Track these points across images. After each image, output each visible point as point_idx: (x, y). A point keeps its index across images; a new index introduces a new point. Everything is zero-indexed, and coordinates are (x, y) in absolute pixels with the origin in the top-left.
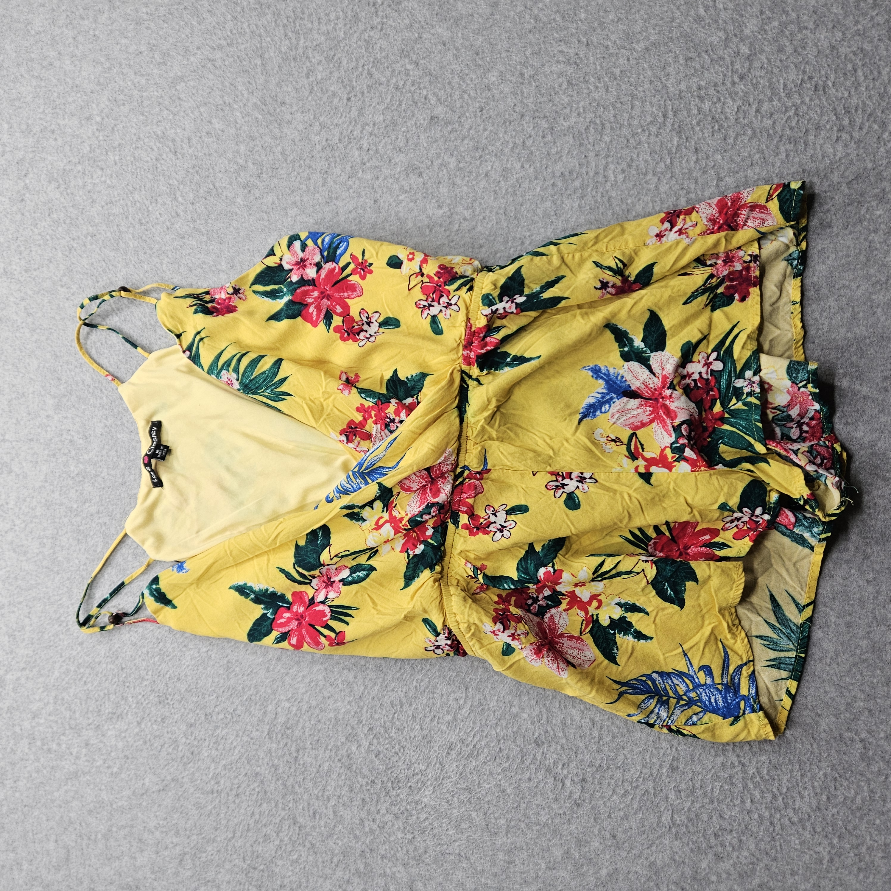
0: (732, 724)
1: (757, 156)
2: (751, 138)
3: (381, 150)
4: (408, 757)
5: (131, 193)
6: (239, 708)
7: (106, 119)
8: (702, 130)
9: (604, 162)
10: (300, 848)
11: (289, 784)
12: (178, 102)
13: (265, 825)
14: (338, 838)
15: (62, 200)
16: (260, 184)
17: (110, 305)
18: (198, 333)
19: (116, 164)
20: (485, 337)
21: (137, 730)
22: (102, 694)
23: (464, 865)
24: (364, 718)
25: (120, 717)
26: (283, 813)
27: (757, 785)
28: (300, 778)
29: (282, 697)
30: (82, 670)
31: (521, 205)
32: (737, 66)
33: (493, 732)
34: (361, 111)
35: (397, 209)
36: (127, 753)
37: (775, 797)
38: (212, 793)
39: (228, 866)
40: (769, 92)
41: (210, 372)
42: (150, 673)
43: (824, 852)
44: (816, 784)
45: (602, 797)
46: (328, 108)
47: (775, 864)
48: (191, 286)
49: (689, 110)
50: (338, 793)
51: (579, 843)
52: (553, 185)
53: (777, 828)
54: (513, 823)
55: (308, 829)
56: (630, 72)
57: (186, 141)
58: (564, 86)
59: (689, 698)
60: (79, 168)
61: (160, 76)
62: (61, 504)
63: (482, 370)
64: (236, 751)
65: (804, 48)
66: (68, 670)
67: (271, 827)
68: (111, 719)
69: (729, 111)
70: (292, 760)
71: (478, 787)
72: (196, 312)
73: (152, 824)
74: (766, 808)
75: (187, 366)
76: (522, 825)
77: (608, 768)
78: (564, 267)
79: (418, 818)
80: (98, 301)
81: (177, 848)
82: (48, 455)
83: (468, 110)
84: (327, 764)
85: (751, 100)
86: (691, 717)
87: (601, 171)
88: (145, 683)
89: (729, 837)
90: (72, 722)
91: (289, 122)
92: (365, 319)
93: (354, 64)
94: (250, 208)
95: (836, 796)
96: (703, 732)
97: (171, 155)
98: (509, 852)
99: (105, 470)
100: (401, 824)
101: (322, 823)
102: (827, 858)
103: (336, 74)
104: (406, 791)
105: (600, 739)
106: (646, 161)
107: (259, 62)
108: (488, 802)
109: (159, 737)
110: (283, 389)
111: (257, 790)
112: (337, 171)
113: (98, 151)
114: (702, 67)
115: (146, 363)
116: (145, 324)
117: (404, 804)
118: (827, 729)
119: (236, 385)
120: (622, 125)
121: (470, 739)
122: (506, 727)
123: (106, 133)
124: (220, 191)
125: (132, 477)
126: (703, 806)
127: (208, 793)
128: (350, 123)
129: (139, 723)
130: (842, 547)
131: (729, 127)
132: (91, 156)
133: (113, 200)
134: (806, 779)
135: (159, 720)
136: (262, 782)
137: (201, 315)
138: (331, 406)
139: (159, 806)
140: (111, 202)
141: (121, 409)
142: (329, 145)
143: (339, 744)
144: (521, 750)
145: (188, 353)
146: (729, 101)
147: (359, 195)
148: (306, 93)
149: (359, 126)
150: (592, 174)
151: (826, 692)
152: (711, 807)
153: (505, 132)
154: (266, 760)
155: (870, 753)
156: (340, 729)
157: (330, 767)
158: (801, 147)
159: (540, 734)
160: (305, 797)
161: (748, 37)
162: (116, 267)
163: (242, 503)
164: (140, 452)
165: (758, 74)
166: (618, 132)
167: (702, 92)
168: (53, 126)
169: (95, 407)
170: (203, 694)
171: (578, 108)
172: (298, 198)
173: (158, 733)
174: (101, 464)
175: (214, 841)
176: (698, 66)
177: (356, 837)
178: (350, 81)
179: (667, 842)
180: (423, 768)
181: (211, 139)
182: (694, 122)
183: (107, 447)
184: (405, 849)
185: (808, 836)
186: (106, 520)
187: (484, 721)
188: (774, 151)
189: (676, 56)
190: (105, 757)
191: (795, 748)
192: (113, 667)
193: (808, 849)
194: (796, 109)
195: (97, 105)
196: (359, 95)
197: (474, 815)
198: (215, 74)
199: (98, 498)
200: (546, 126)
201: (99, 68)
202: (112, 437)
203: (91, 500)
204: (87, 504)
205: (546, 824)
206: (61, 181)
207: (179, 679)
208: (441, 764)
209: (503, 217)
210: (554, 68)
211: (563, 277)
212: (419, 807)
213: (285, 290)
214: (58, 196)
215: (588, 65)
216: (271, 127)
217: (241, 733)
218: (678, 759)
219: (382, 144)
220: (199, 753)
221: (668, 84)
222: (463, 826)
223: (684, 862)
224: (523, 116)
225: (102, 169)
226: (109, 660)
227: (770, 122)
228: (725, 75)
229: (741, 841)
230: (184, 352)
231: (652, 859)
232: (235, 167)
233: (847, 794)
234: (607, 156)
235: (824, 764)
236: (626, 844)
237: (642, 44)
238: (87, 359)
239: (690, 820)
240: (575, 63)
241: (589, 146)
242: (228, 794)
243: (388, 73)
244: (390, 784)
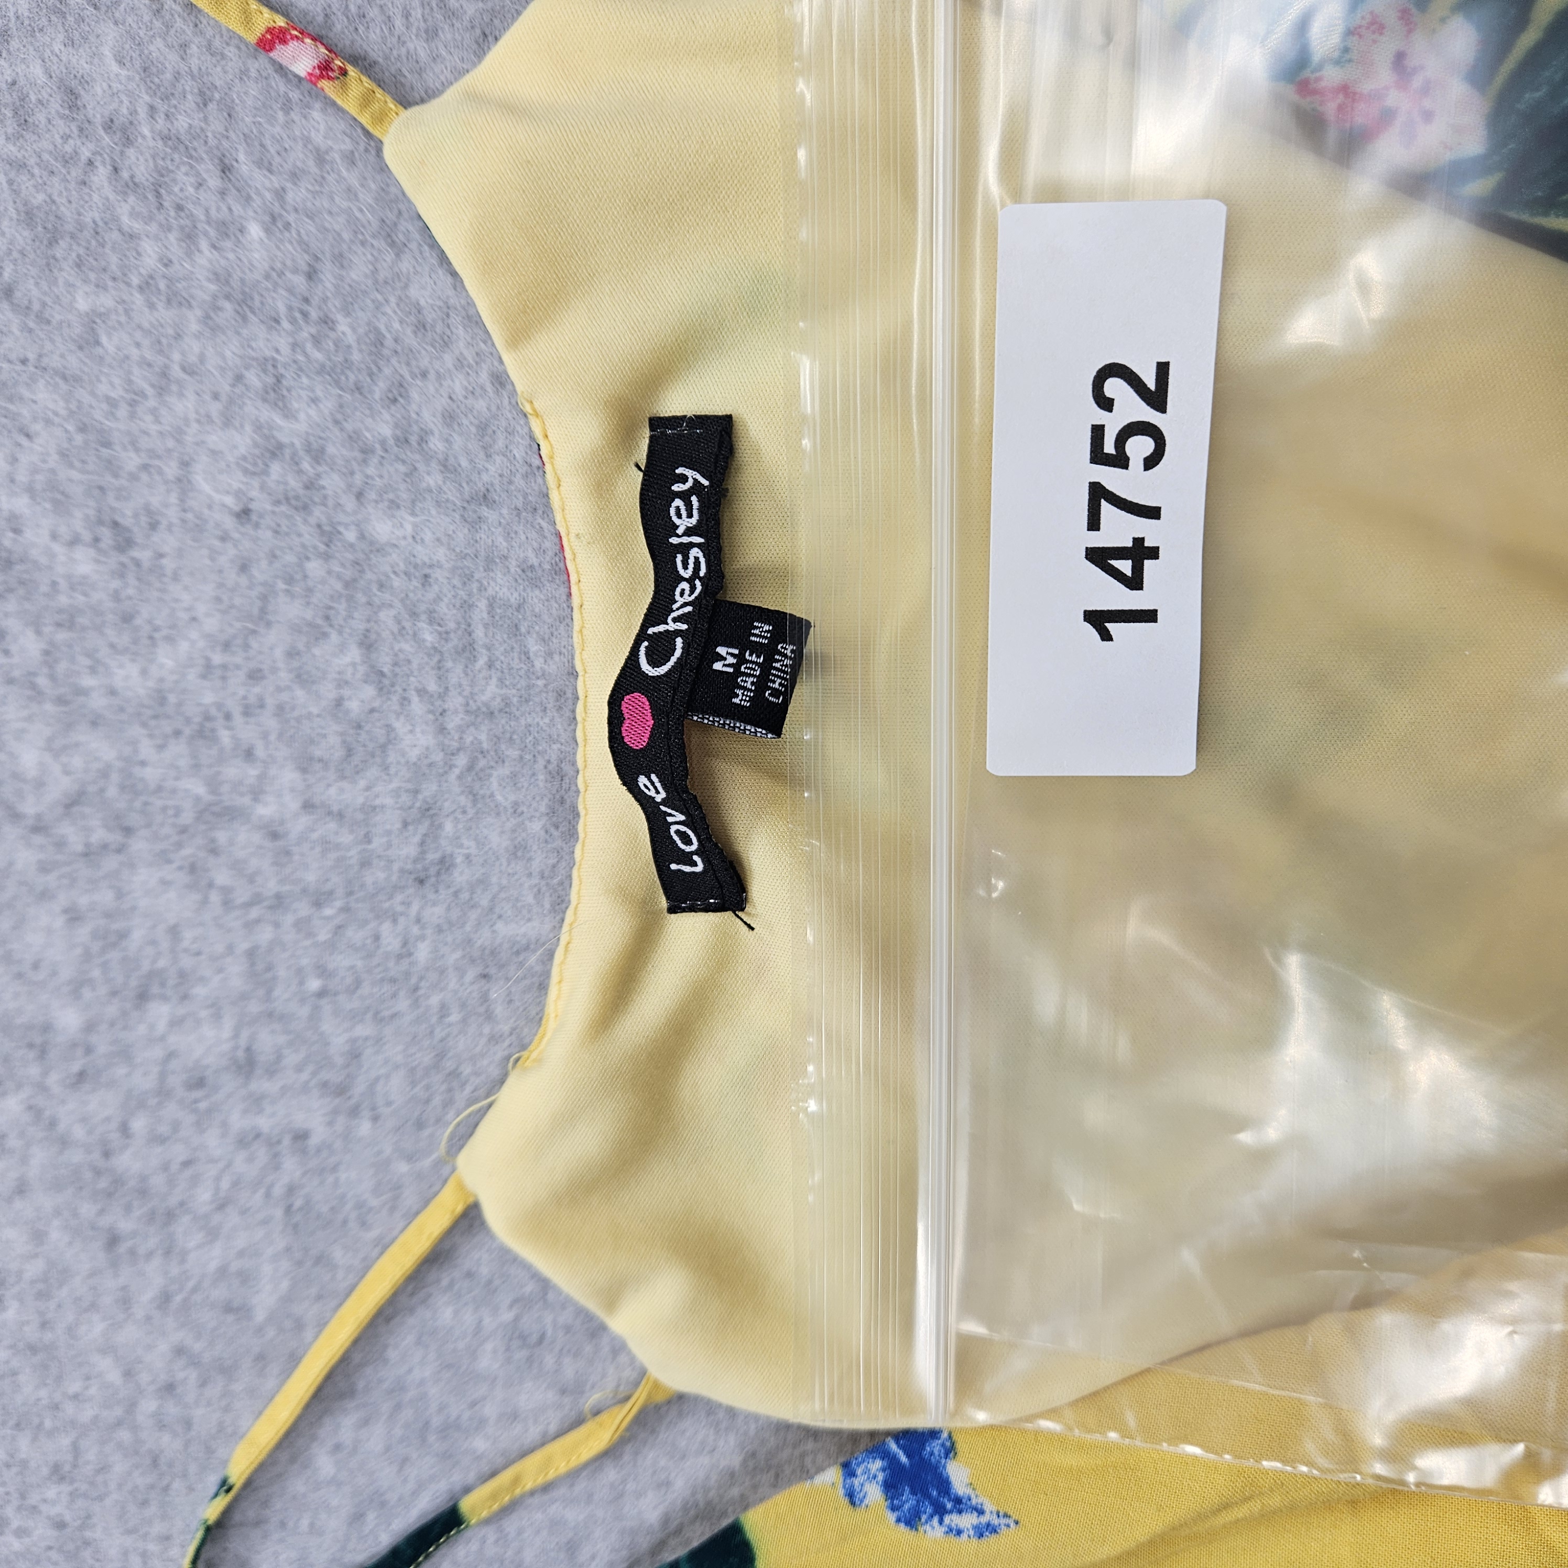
99: (288, 776)
169: (176, 299)
174: (247, 732)
199: (236, 968)
202: (329, 534)
204: (160, 1011)
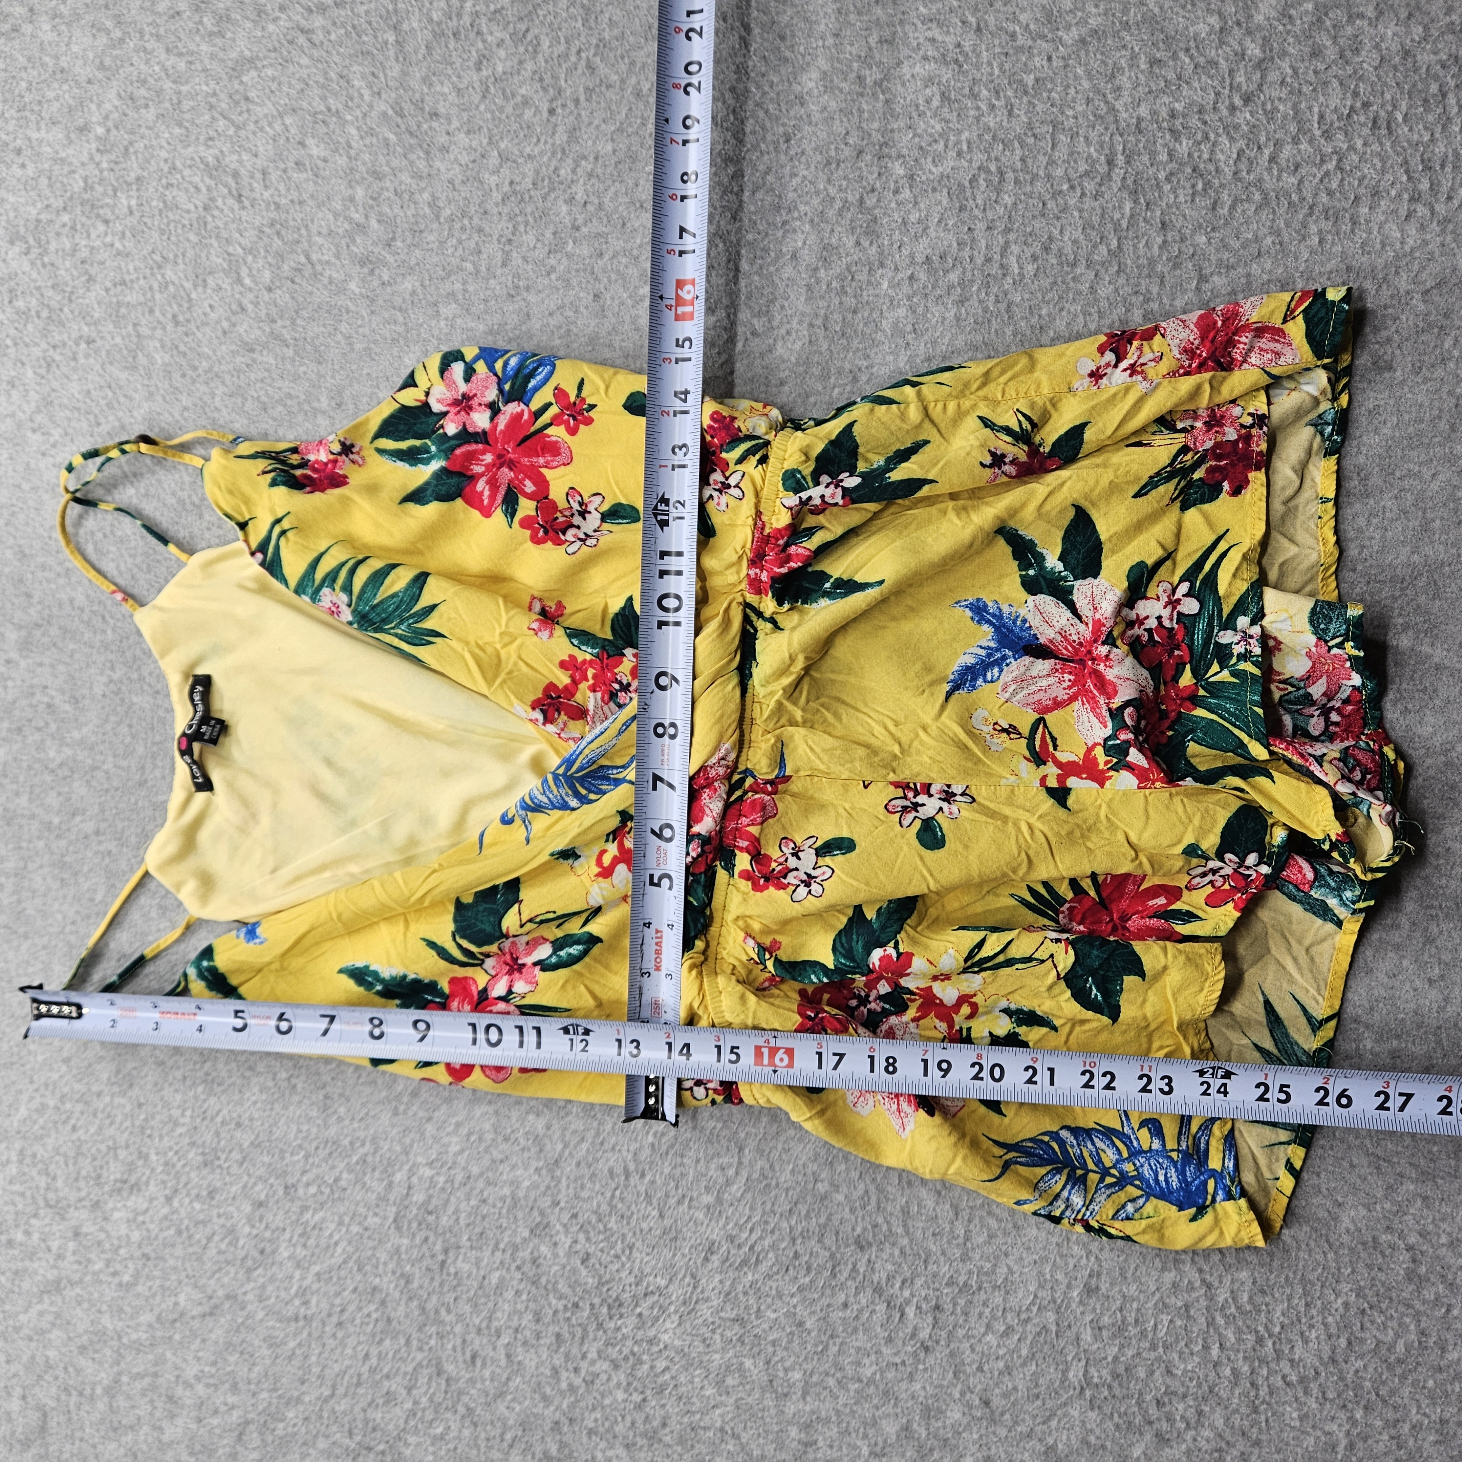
0: (1194, 1219)
1: (1269, 240)
2: (1259, 208)
3: (608, 205)
4: (637, 1265)
5: (160, 267)
6: (345, 1175)
7: (114, 132)
8: (1174, 190)
9: (1001, 241)
10: (448, 1415)
11: (430, 1306)
12: (244, 105)
13: (387, 1377)
14: (513, 1400)
15: (34, 275)
16: (390, 259)
17: (120, 467)
18: (278, 521)
19: (131, 213)
20: (787, 545)
21: (165, 1210)
22: (103, 1148)
23: (730, 1447)
24: (562, 1198)
25: (135, 1188)
26: (419, 1356)
27: (1230, 1320)
28: (449, 1298)
29: (419, 1159)
30: (68, 1106)
31: (855, 312)
32: (1240, 78)
33: (785, 1225)
34: (573, 133)
35: (634, 312)
36: (148, 1250)
37: (1260, 1341)
38: (296, 1319)
39: (322, 1444)
40: (1293, 128)
41: (299, 590)
42: (188, 1113)
43: (1338, 1431)
44: (1330, 1319)
45: (968, 1337)
46: (515, 126)
47: (1256, 1451)
48: (265, 436)
49: (1153, 154)
50: (515, 1323)
51: (927, 1413)
52: (911, 278)
53: (1263, 1392)
54: (815, 1379)
55: (461, 1384)
56: (1052, 81)
57: (258, 176)
58: (936, 103)
59: (1121, 1172)
60: (65, 218)
61: (213, 56)
62: (33, 817)
63: (780, 603)
64: (339, 1250)
65: (1357, 51)
66: (43, 1107)
67: (399, 1379)
68: (119, 1191)
69: (1222, 157)
70: (436, 1267)
71: (758, 1317)
72: (274, 483)
73: (190, 1372)
74: (1245, 1358)
75: (257, 579)
76: (831, 1382)
77: (980, 1288)
78: (927, 425)
79: (652, 1367)
80: (99, 460)
81: (235, 1413)
82: (9, 730)
83: (764, 139)
84: (497, 1274)
85: (1263, 139)
86: (1124, 1206)
87: (997, 257)
88: (179, 1130)
89: (1181, 1407)
90: (51, 1196)
91: (445, 149)
92: (576, 506)
93: (562, 48)
94: (373, 301)
95: (1362, 1341)
96: (1144, 1232)
97: (231, 201)
98: (807, 1427)
100: (622, 1377)
101: (487, 1373)
102: (1343, 1443)
103: (529, 66)
104: (632, 1321)
105: (967, 1239)
106: (1075, 242)
107: (391, 38)
108: (774, 1343)
109: (204, 1223)
110: (429, 623)
111: (374, 1316)
112: (529, 239)
113: (99, 189)
114: (1179, 78)
115: (183, 572)
116: (181, 502)
117: (629, 1343)
118: (1352, 1228)
119: (347, 615)
120: (1035, 177)
121: (745, 1235)
122: (808, 1216)
123: (113, 157)
124: (319, 268)
125: (158, 773)
126: (1139, 1354)
127: (289, 1320)
128: (554, 153)
129: (169, 1199)
130: (1389, 921)
131: (1222, 185)
132: (86, 196)
133: (127, 278)
134: (1314, 1312)
135: (204, 1193)
136: (383, 1303)
137: (282, 490)
138: (514, 657)
139: (204, 1341)
140: (123, 283)
141: (138, 652)
142: (515, 193)
143: (518, 1240)
144: (832, 1256)
145: (260, 556)
146: (1224, 139)
147: (568, 285)
148: (476, 98)
149: (569, 161)
150: (979, 261)
151: (1352, 1166)
152: (1153, 1355)
153: (829, 181)
154: (391, 1266)
155: (1423, 1270)
156: (520, 1215)
157: (502, 1279)
158: (1346, 227)
159: (865, 1229)
160: (458, 1329)
161: (1259, 28)
162: (131, 399)
163: (353, 823)
164: (172, 728)
165: (1275, 94)
166: (1028, 189)
167: (1178, 123)
168: (19, 142)
169: (92, 647)
170: (282, 1151)
171: (958, 143)
172: (458, 286)
173: (201, 1217)
174: (102, 748)
175: (299, 1401)
176: (1171, 76)
177: (545, 1398)
178: (555, 78)
179: (1075, 1414)
180: (663, 1283)
181: (304, 176)
182: (1162, 175)
183: (113, 718)
184: (628, 1419)
185: (1314, 1405)
186: (112, 846)
187: (769, 1206)
188: (1298, 232)
189: (1134, 57)
190: (109, 1256)
191: (1297, 1258)
192: (123, 1101)
193: (1314, 1427)
194: (1340, 160)
195: (99, 106)
196: (571, 105)
197: (748, 1363)
198: (311, 57)
199: (96, 807)
200: (901, 172)
201: (103, 40)
202: (123, 700)
203: (84, 811)
204: (78, 819)
205: (871, 1381)
206: (31, 241)
207: (238, 1125)
208: (693, 1276)
209: (821, 332)
210: (918, 69)
211: (926, 442)
212: (655, 1349)
213: (433, 449)
214: (26, 267)
215: (978, 67)
216: (412, 157)
217: (347, 1220)
218: (1099, 1275)
219: (610, 194)
220: (274, 1252)
221: (1119, 105)
222: (730, 1381)
223: (1103, 1447)
224: (860, 152)
225: (106, 222)
226: (116, 1089)
227: (1293, 180)
228: (1218, 94)
229: (1200, 1413)
230: (253, 554)
231: (1050, 1440)
232: (347, 226)
233: (1381, 1337)
234: (1007, 230)
235: (1345, 1287)
236: (1007, 1416)
237: (1074, 32)
238: (77, 563)
239: (1116, 1376)
240: (956, 61)
241: (976, 212)
242: (324, 1323)
243: (623, 67)
244: (605, 1310)
